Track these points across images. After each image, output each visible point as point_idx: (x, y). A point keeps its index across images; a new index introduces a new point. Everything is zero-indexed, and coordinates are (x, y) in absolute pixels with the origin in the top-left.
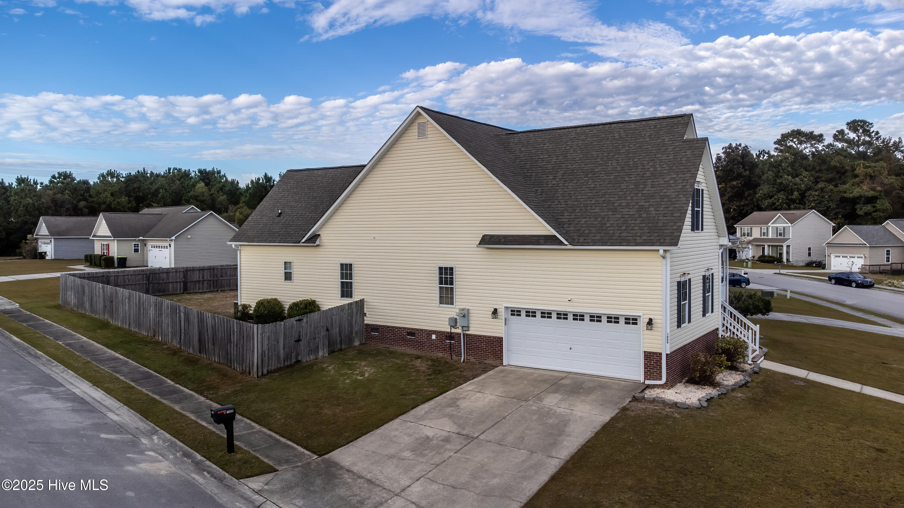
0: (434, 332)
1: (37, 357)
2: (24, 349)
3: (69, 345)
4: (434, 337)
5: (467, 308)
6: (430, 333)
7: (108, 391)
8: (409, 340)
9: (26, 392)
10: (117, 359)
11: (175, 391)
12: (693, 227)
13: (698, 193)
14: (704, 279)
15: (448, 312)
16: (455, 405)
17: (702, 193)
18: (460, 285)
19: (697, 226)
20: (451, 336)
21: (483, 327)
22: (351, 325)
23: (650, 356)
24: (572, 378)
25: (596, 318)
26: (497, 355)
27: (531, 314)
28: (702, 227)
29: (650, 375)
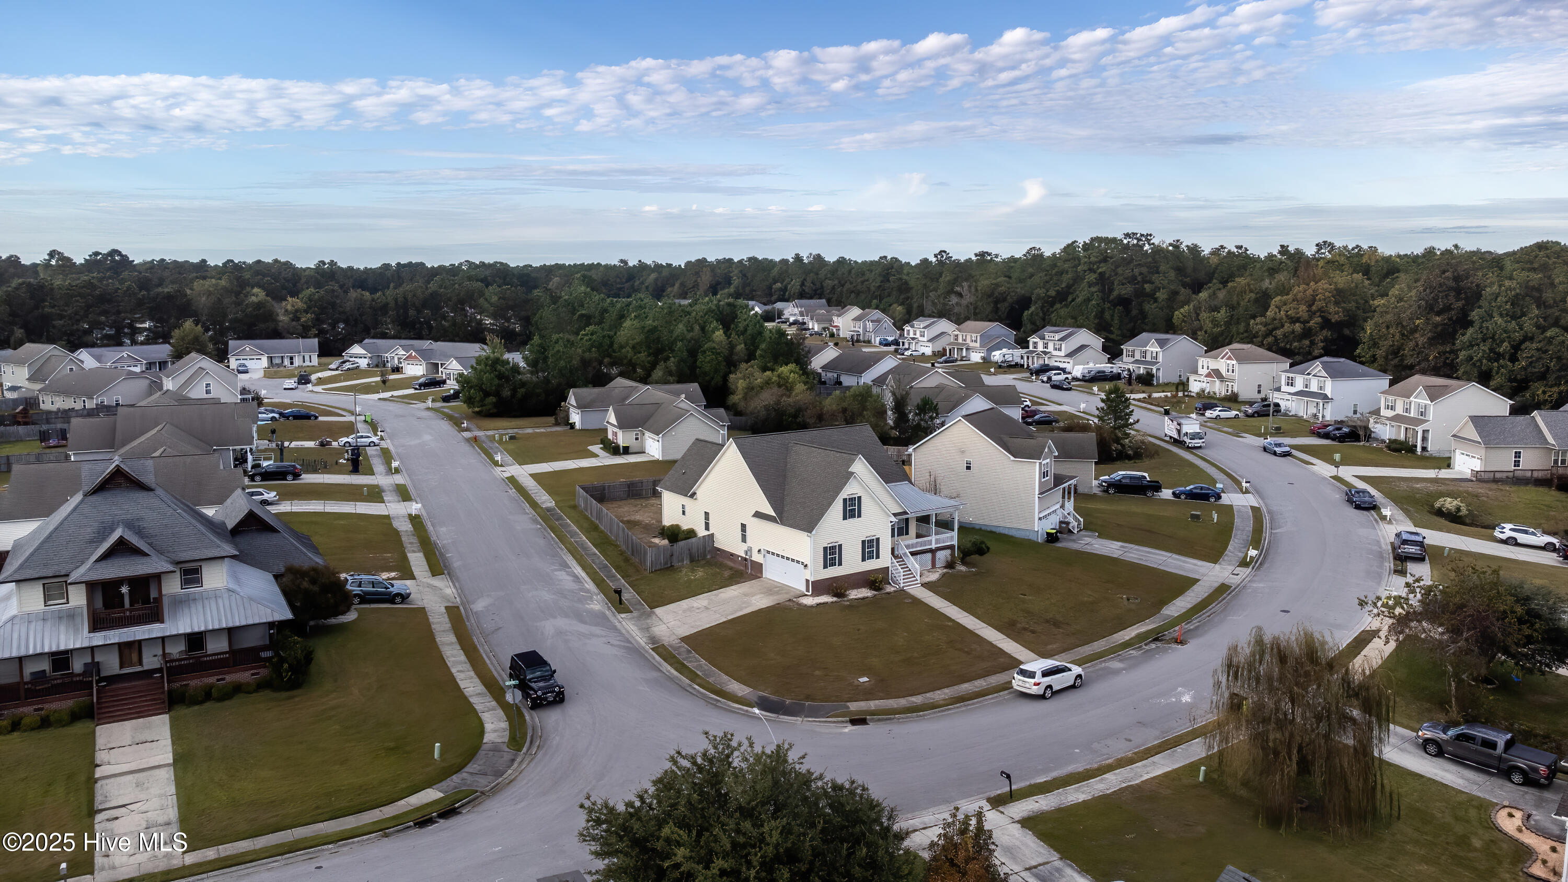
0: (740, 556)
1: (562, 550)
2: (557, 543)
3: (576, 542)
4: (739, 558)
5: (751, 546)
6: (738, 556)
7: (587, 573)
9: (557, 570)
10: (596, 554)
11: (614, 576)
12: (845, 518)
13: (852, 500)
14: (863, 542)
15: (744, 547)
16: (717, 595)
17: (860, 498)
18: (748, 533)
19: (852, 516)
20: (746, 559)
21: (756, 557)
22: (705, 548)
23: (807, 581)
24: (782, 588)
25: (793, 560)
26: (761, 572)
27: (773, 554)
28: (859, 516)
29: (808, 590)
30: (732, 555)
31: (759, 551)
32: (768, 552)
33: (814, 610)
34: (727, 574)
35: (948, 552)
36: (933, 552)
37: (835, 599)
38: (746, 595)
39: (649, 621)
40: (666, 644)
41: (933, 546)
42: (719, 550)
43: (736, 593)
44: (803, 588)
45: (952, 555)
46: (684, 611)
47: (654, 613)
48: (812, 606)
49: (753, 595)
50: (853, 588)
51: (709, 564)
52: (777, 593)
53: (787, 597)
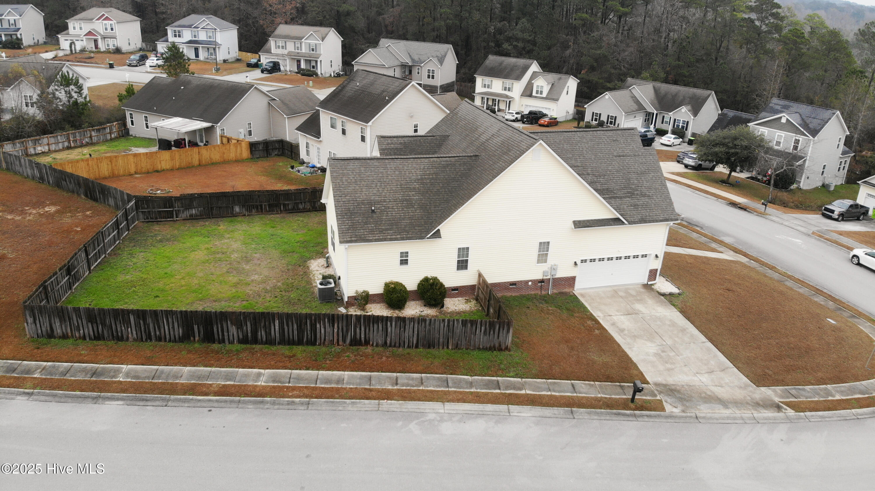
0: (531, 281)
4: (530, 283)
6: (527, 282)
8: (512, 288)
15: (543, 268)
18: (553, 251)
20: (542, 281)
29: (652, 280)
30: (513, 284)
31: (576, 264)
32: (583, 261)
44: (643, 280)
52: (634, 296)
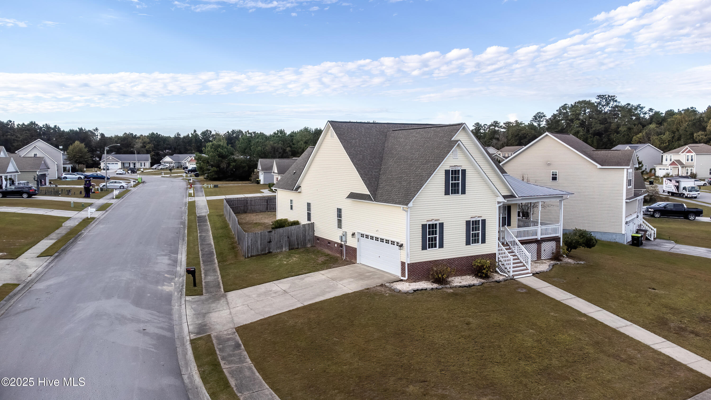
1: (183, 241)
2: (184, 237)
3: (201, 235)
5: (346, 231)
6: (336, 243)
8: (329, 246)
9: (163, 255)
12: (447, 193)
13: (456, 172)
14: (468, 223)
15: (340, 232)
16: (303, 279)
17: (464, 171)
18: (343, 219)
19: (456, 192)
20: (341, 246)
21: (351, 242)
22: (305, 236)
23: (403, 264)
24: (375, 272)
25: (387, 241)
26: (355, 258)
27: (367, 237)
28: (464, 192)
29: (403, 274)
30: (329, 242)
31: (353, 234)
32: (362, 235)
33: (410, 297)
34: (321, 259)
35: (553, 244)
36: (538, 242)
37: (435, 286)
38: (333, 279)
39: (213, 305)
40: (213, 334)
41: (539, 237)
42: (318, 238)
43: (324, 277)
44: (398, 273)
45: (558, 246)
46: (259, 295)
47: (226, 296)
48: (407, 293)
49: (342, 279)
50: (456, 275)
51: (307, 251)
52: (369, 277)
53: (379, 282)
